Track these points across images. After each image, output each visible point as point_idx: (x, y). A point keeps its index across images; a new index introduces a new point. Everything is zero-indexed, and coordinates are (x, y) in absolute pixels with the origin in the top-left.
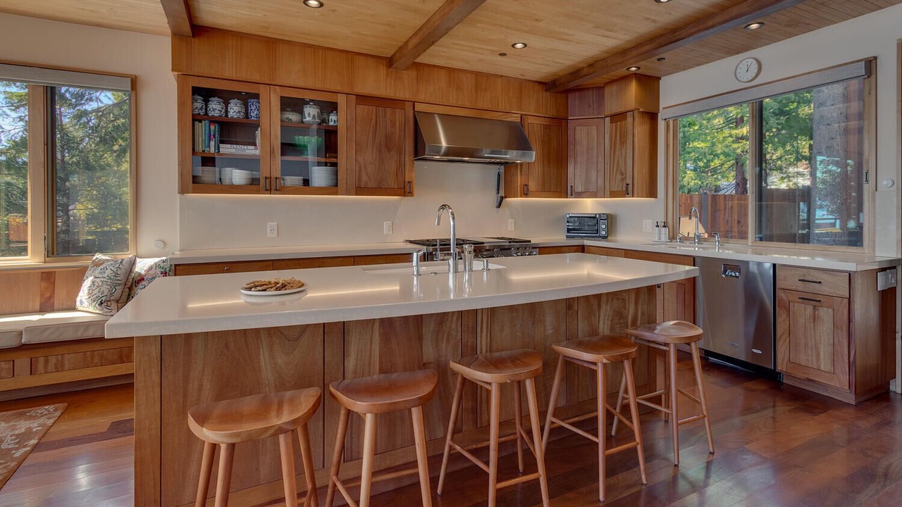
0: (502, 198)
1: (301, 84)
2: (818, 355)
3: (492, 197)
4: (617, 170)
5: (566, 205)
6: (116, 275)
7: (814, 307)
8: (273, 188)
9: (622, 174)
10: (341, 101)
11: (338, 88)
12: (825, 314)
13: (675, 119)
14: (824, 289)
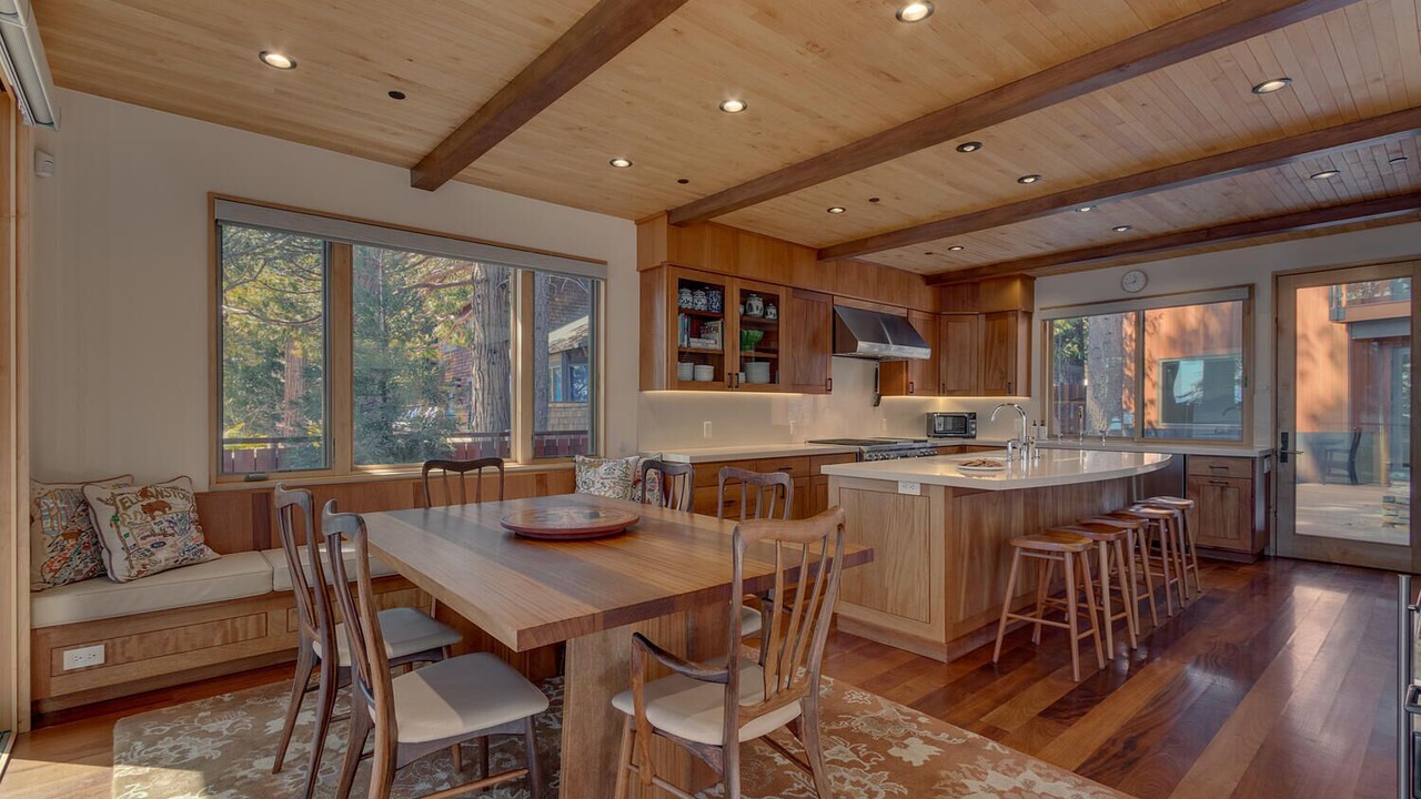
0: (880, 395)
1: (755, 276)
2: (1225, 527)
3: (870, 396)
4: (995, 367)
5: (926, 402)
6: (627, 475)
7: (1222, 488)
8: (735, 384)
9: (1001, 373)
10: (782, 293)
11: (782, 281)
12: (1231, 493)
13: (1051, 321)
14: (1232, 473)
